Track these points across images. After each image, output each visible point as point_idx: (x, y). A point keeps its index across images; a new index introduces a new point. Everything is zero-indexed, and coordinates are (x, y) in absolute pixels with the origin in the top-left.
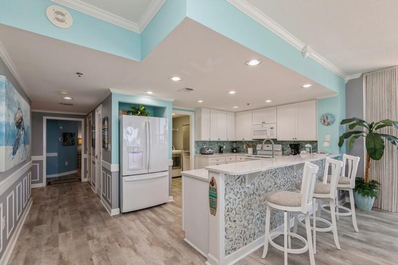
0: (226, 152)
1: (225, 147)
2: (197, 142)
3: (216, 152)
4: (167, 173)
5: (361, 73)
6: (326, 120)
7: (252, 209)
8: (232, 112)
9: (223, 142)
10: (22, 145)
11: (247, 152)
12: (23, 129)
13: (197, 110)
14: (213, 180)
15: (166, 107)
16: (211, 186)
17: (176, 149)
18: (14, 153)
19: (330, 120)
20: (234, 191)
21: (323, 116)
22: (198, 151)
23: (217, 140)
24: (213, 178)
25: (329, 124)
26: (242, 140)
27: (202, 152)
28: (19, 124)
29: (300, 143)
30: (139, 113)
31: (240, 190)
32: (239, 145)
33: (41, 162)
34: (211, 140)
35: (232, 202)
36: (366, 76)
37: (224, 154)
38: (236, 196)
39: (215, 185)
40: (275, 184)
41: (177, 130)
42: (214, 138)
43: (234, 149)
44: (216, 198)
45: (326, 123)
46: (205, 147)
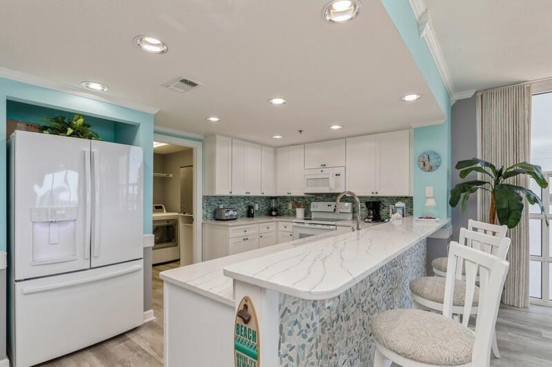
0: (260, 215)
1: (257, 207)
2: (207, 199)
3: (242, 216)
4: (139, 265)
5: (475, 90)
6: (427, 162)
7: (336, 355)
8: (270, 146)
9: (255, 198)
11: (294, 214)
13: (208, 138)
14: (246, 306)
15: (139, 124)
16: (241, 323)
17: (167, 211)
19: (433, 162)
20: (300, 327)
21: (422, 156)
22: (209, 215)
23: (244, 194)
24: (246, 299)
25: (431, 169)
26: (286, 195)
27: (217, 216)
29: (380, 199)
30: (70, 131)
31: (312, 319)
32: (282, 203)
34: (234, 194)
35: (295, 358)
36: (482, 96)
37: (256, 220)
38: (305, 336)
39: (252, 321)
40: (371, 285)
41: (171, 176)
42: (239, 192)
43: (272, 210)
44: (256, 357)
45: (427, 167)
46: (221, 206)
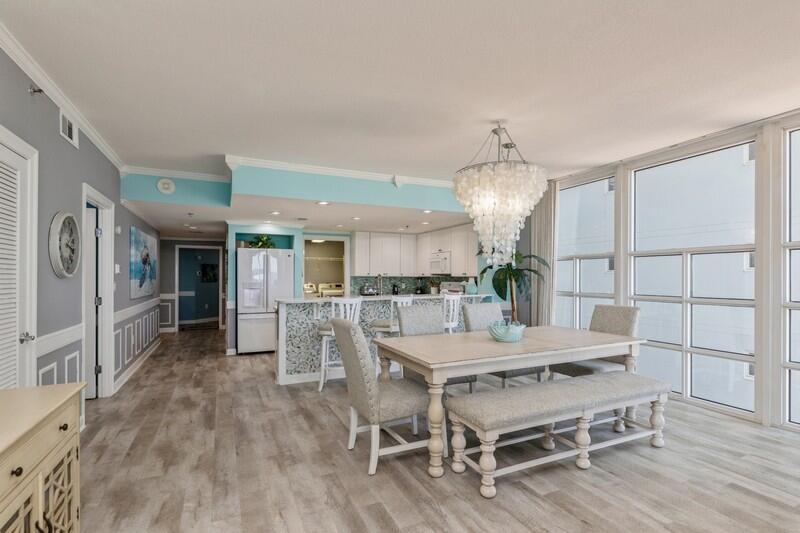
1: (403, 286)
2: (355, 279)
8: (412, 234)
9: (401, 279)
10: (148, 280)
11: (429, 292)
12: (149, 264)
15: (294, 236)
18: (141, 286)
22: (357, 291)
27: (362, 292)
28: (145, 261)
30: (260, 244)
33: (173, 301)
34: (371, 275)
35: (295, 330)
38: (301, 325)
43: (417, 289)
